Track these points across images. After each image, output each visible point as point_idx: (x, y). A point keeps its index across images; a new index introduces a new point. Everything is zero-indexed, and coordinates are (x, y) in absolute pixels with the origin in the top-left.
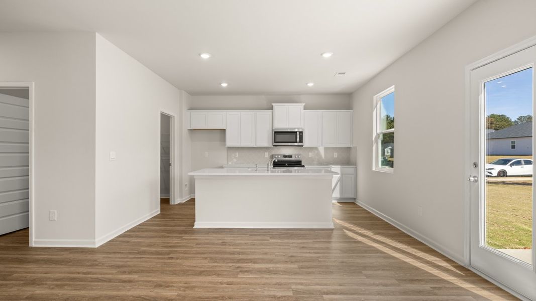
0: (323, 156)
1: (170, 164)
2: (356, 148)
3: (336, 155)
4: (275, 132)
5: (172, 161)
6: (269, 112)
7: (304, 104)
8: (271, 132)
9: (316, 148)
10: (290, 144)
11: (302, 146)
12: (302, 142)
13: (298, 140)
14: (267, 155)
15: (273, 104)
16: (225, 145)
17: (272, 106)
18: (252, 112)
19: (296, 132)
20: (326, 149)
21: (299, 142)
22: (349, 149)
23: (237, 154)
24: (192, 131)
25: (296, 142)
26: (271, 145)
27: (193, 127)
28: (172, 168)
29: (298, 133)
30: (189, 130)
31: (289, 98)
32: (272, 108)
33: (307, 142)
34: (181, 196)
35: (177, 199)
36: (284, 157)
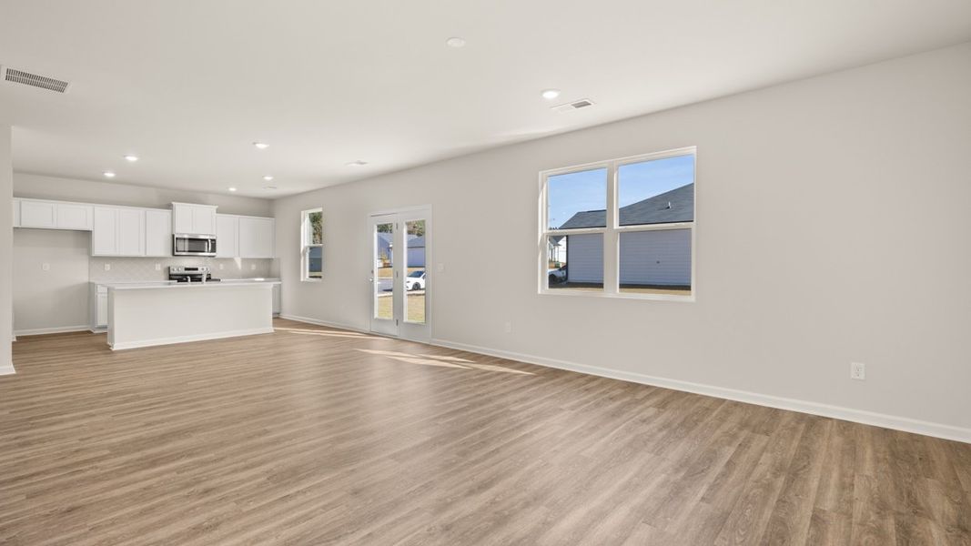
0: (240, 268)
2: (279, 259)
3: (254, 267)
4: (173, 238)
6: (167, 213)
7: (217, 207)
8: (168, 237)
9: (231, 260)
11: (215, 256)
12: (215, 252)
13: (210, 249)
14: (159, 267)
15: (173, 203)
16: (90, 253)
17: (172, 205)
18: (142, 210)
19: (207, 240)
20: (244, 260)
21: (211, 252)
22: (269, 261)
23: (108, 267)
25: (207, 252)
26: (167, 255)
27: (24, 225)
30: (15, 228)
31: (193, 198)
32: (169, 207)
33: (220, 253)
36: (186, 269)
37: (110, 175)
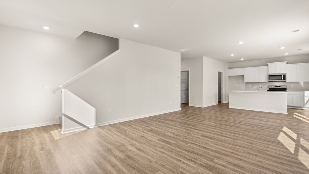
0: (303, 86)
1: (221, 89)
4: (269, 76)
5: (222, 88)
6: (266, 67)
7: (286, 62)
8: (267, 75)
9: (298, 83)
10: (277, 81)
11: (286, 81)
12: (285, 80)
13: (282, 78)
14: (266, 86)
16: (244, 82)
17: (268, 64)
18: (257, 68)
19: (281, 75)
20: (305, 83)
21: (283, 80)
23: (250, 85)
24: (230, 77)
25: (282, 80)
26: (267, 81)
27: (230, 75)
28: (222, 90)
29: (282, 75)
30: (229, 76)
32: (267, 65)
33: (288, 79)
34: (225, 101)
35: (224, 101)
36: (275, 86)
37: (242, 59)
